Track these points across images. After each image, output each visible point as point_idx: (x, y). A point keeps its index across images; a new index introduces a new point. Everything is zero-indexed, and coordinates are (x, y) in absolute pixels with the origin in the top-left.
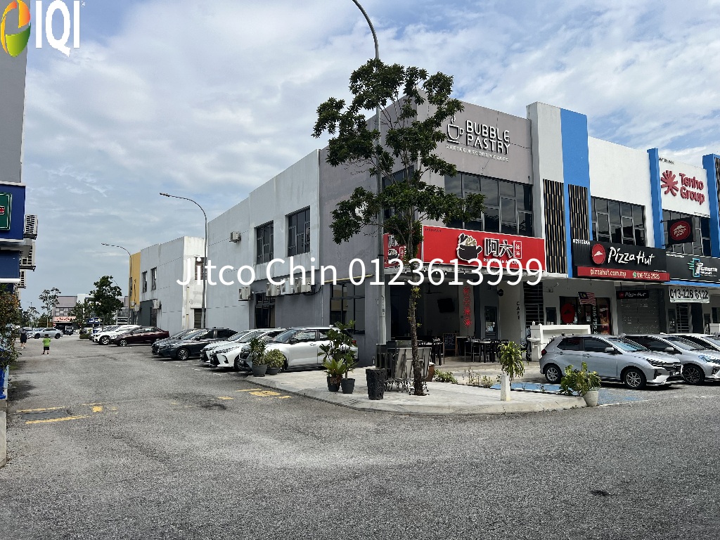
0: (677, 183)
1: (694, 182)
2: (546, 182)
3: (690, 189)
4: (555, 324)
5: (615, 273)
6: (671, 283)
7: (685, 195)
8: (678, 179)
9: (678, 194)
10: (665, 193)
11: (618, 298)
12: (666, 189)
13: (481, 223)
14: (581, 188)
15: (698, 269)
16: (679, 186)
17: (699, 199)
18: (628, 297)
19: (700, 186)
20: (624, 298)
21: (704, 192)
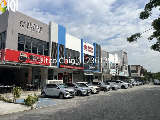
0: (87, 48)
1: (91, 48)
2: (53, 42)
3: (90, 49)
4: (56, 80)
5: (70, 67)
6: (84, 70)
7: (89, 51)
8: (88, 47)
9: (87, 50)
10: (85, 50)
11: (74, 73)
12: (85, 49)
13: (31, 51)
14: (63, 45)
15: (91, 67)
16: (88, 48)
17: (92, 52)
18: (76, 73)
19: (92, 49)
20: (75, 73)
21: (93, 50)
